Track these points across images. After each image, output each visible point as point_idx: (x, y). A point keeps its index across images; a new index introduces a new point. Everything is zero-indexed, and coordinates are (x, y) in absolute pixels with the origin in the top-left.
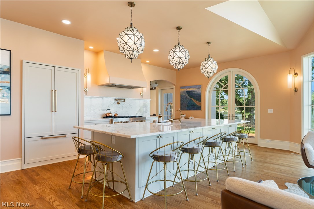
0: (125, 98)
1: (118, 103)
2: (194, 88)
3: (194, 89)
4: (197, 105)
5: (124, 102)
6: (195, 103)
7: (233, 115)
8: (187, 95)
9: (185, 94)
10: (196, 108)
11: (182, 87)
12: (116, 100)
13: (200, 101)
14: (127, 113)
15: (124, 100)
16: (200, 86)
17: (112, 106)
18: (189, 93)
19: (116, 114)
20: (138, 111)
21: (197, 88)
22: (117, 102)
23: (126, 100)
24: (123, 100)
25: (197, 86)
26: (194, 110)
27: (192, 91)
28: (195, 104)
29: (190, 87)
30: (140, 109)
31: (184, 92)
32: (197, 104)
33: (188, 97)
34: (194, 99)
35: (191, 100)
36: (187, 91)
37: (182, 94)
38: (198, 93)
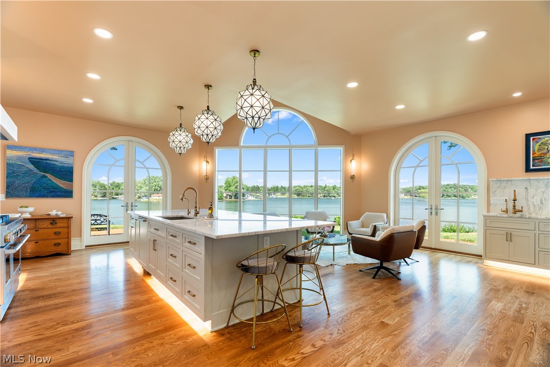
2: (53, 154)
3: (53, 157)
4: (62, 188)
6: (58, 183)
7: (132, 203)
8: (31, 166)
9: (23, 162)
10: (59, 194)
11: (11, 147)
13: (71, 181)
16: (71, 154)
18: (37, 162)
21: (62, 155)
25: (62, 151)
26: (53, 197)
27: (48, 160)
28: (57, 185)
29: (42, 150)
31: (20, 158)
32: (61, 185)
33: (35, 170)
34: (55, 176)
35: (45, 177)
36: (31, 158)
37: (12, 162)
38: (66, 165)
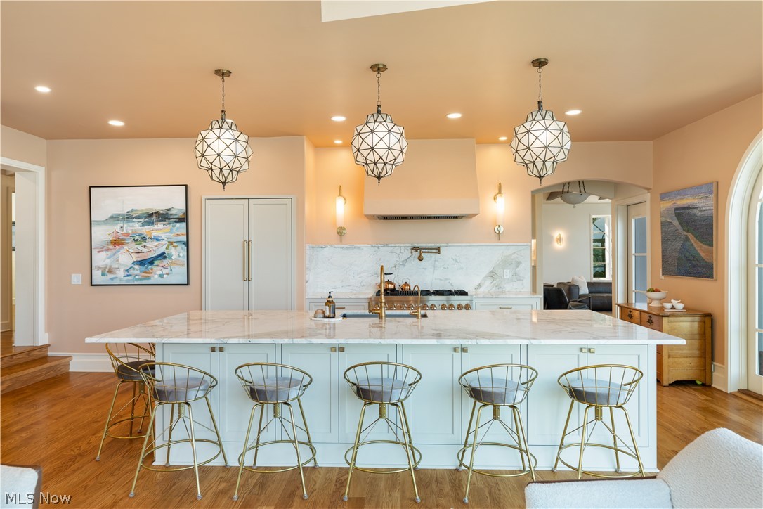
0: (441, 245)
1: (420, 259)
2: (693, 196)
3: (688, 201)
4: (703, 260)
5: (438, 254)
6: (695, 246)
8: (676, 223)
9: (671, 218)
10: (700, 270)
11: (664, 196)
12: (415, 249)
13: (711, 245)
14: (448, 281)
15: (438, 250)
16: (710, 188)
17: (404, 265)
18: (681, 213)
19: (406, 284)
20: (486, 277)
21: (701, 195)
22: (417, 254)
23: (442, 250)
24: (434, 251)
25: (702, 187)
26: (696, 276)
27: (689, 208)
28: (698, 253)
29: (682, 192)
30: (492, 272)
31: (668, 210)
32: (702, 255)
33: (680, 230)
34: (696, 237)
35: (687, 239)
36: (676, 209)
37: (664, 219)
38: (705, 213)
